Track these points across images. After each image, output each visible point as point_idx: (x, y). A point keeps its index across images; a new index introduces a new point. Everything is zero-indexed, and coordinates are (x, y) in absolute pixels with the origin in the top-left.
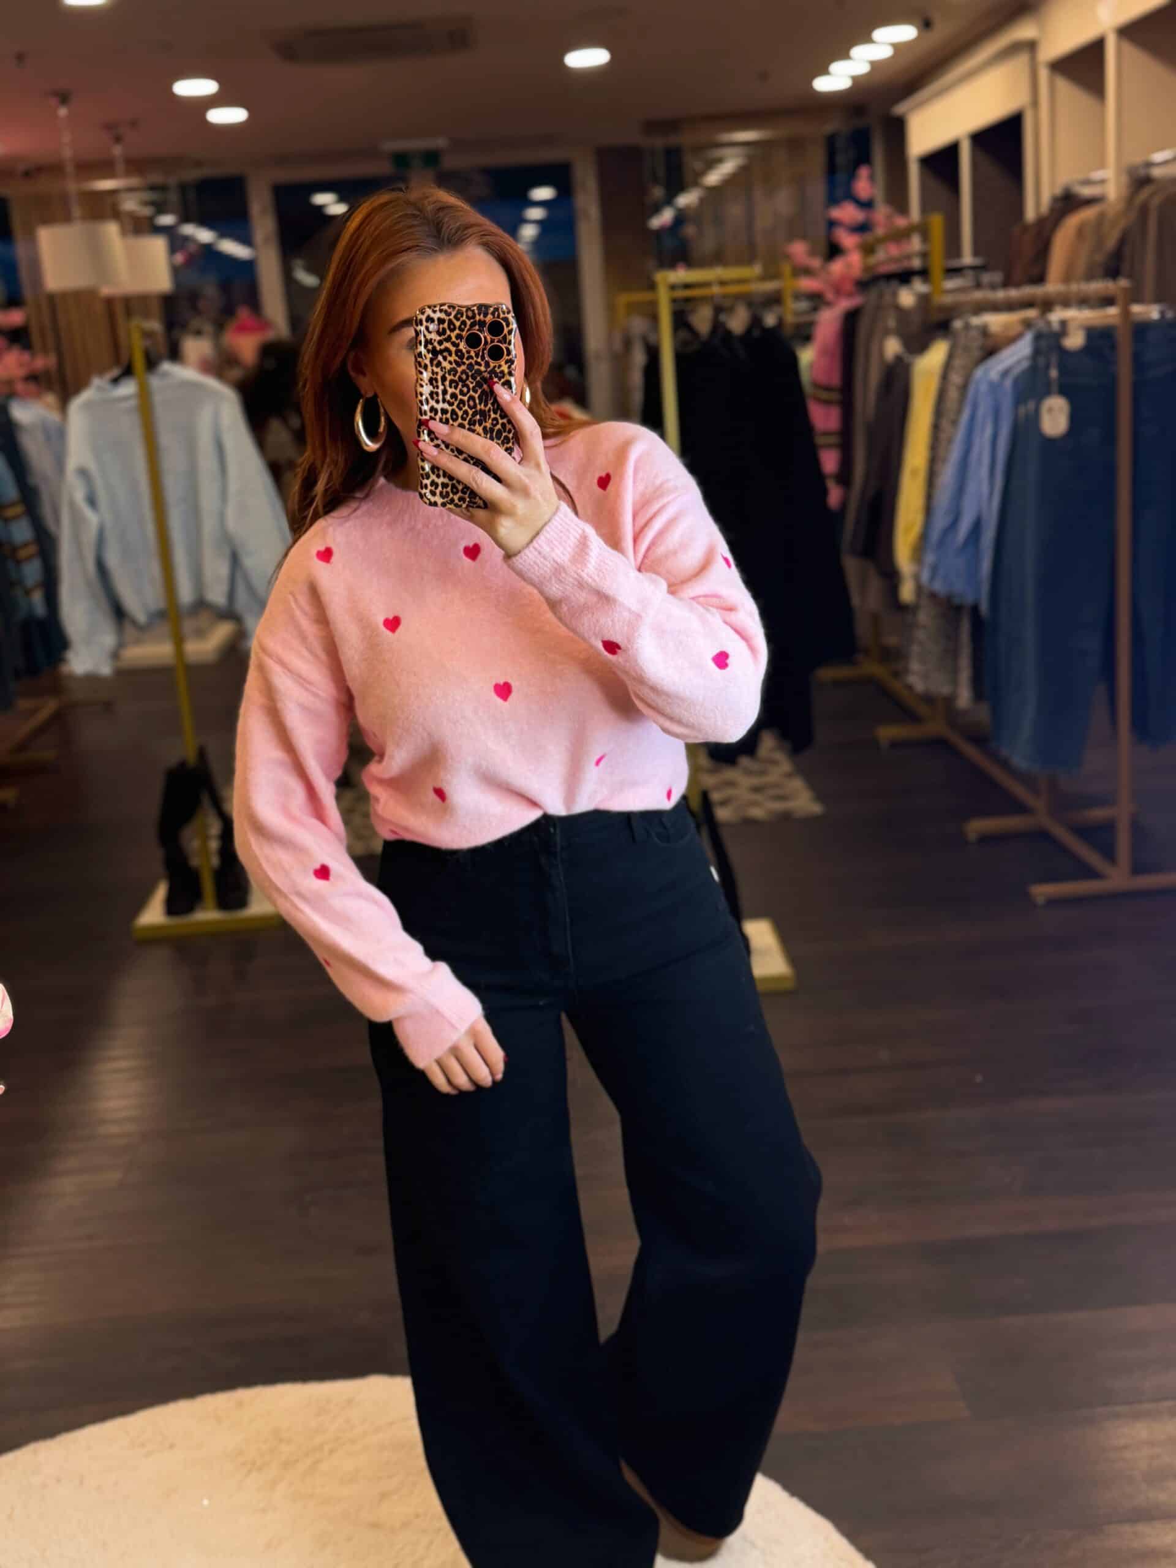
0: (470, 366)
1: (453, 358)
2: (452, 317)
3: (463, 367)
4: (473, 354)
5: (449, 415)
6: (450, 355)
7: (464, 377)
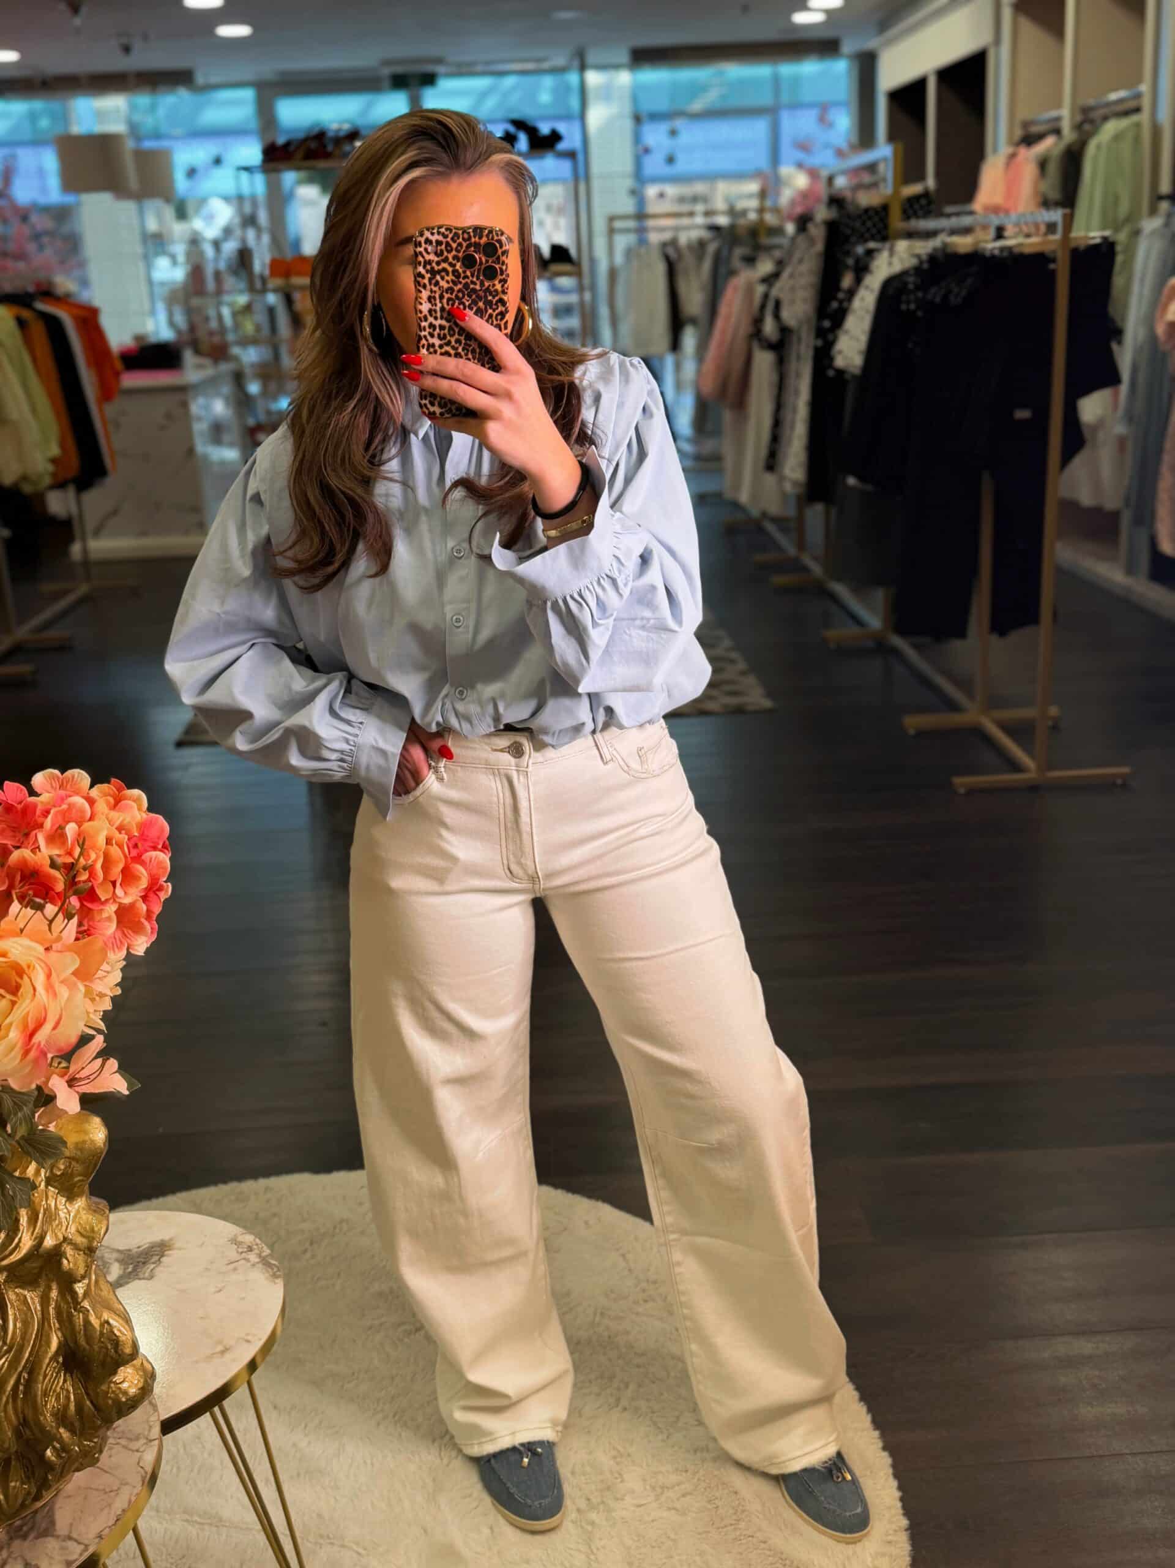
0: (466, 286)
1: (450, 278)
2: (449, 239)
3: (460, 286)
4: (468, 273)
5: (446, 331)
6: (448, 275)
7: (460, 295)
